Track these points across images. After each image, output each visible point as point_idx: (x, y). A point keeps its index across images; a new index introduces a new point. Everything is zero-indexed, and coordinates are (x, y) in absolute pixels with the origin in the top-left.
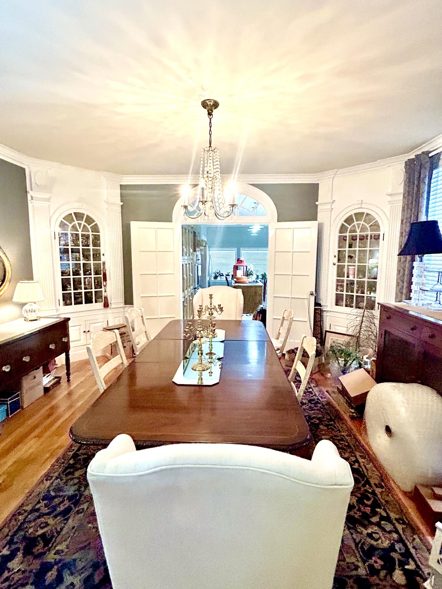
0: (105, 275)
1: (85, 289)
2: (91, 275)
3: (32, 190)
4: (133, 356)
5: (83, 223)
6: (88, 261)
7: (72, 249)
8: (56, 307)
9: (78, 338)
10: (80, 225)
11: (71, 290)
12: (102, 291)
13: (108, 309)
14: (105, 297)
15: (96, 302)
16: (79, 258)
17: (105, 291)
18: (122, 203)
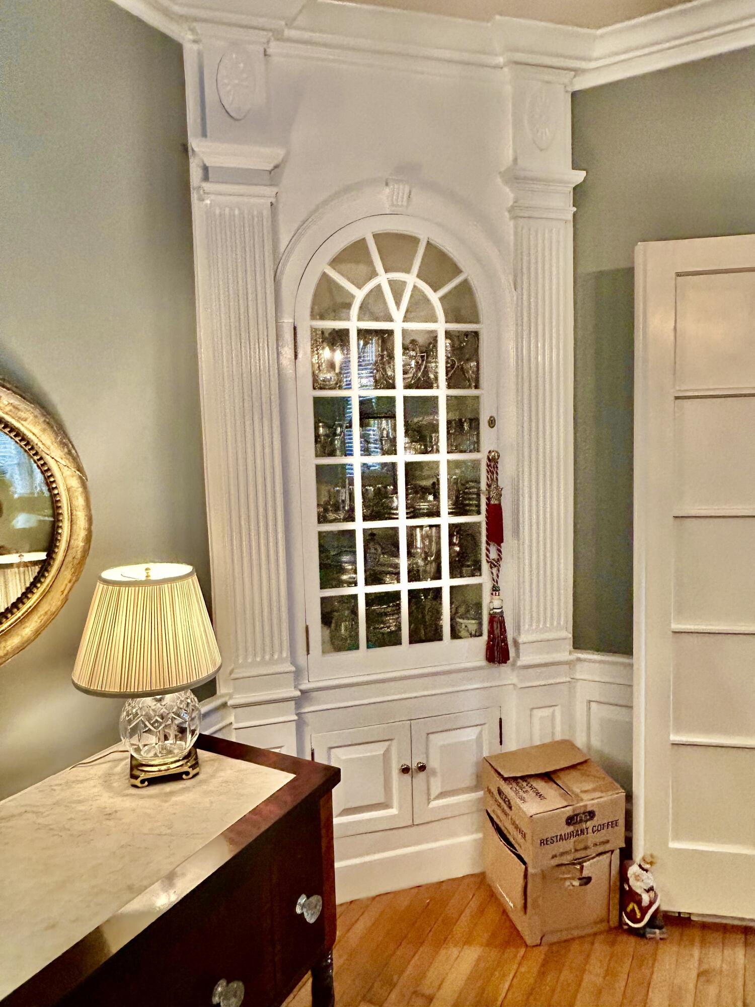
0: (495, 515)
1: (414, 576)
2: (437, 514)
3: (204, 135)
4: (621, 922)
5: (411, 279)
6: (425, 452)
7: (364, 403)
8: (293, 663)
9: (381, 799)
10: (397, 289)
11: (356, 584)
12: (480, 585)
13: (504, 668)
14: (492, 618)
15: (455, 635)
16: (393, 441)
17: (495, 589)
18: (580, 176)
